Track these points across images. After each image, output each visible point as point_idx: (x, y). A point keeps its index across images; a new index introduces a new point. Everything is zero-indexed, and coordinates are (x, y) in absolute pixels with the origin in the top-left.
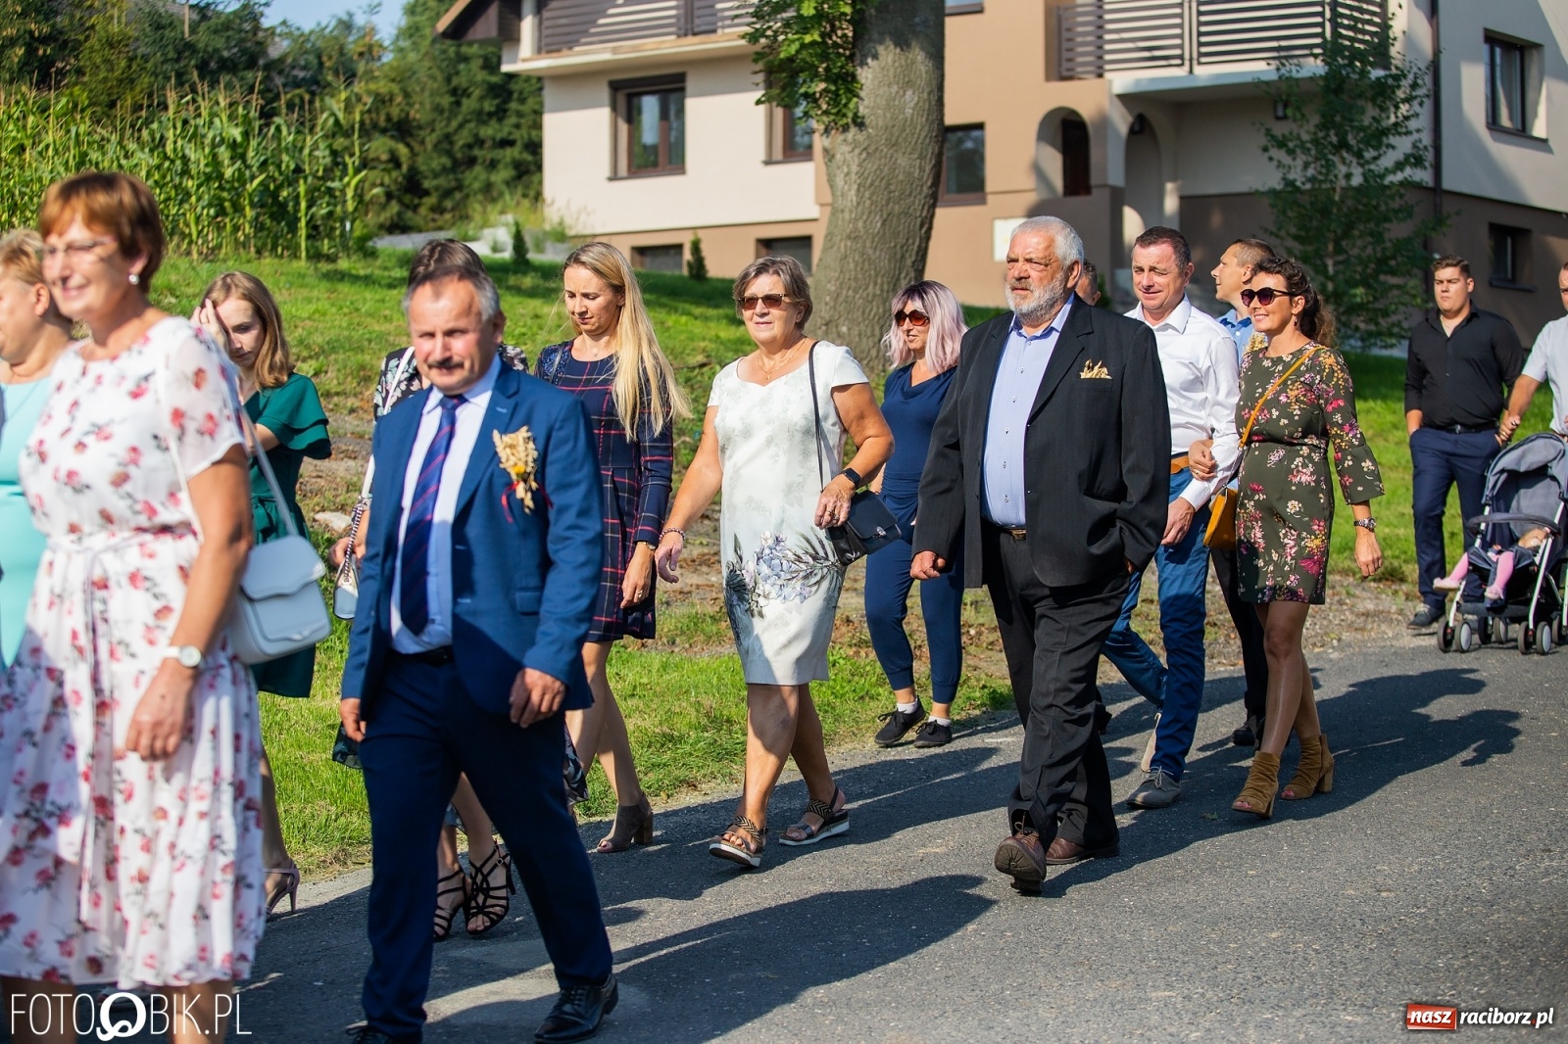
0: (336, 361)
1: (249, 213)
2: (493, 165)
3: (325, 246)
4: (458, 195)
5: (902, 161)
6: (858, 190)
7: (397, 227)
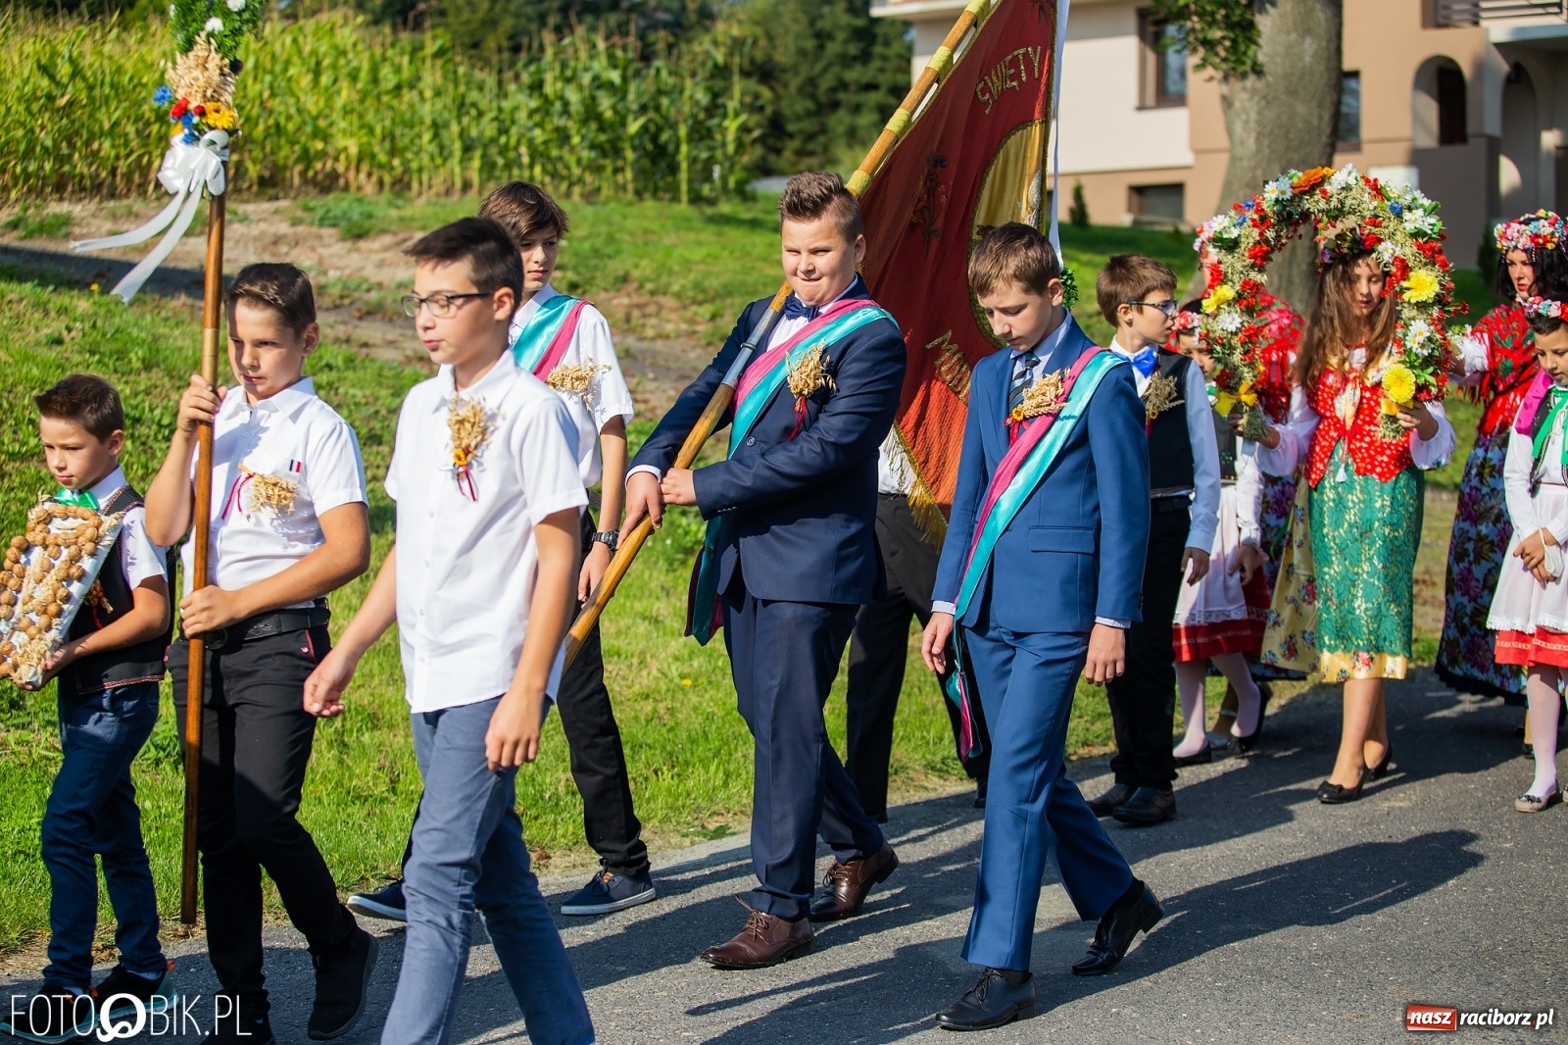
0: (732, 305)
1: (630, 155)
2: (857, 109)
3: (706, 190)
4: (822, 139)
5: (1301, 109)
6: (1257, 139)
7: (765, 171)
